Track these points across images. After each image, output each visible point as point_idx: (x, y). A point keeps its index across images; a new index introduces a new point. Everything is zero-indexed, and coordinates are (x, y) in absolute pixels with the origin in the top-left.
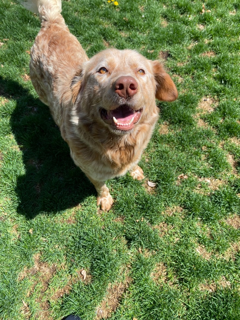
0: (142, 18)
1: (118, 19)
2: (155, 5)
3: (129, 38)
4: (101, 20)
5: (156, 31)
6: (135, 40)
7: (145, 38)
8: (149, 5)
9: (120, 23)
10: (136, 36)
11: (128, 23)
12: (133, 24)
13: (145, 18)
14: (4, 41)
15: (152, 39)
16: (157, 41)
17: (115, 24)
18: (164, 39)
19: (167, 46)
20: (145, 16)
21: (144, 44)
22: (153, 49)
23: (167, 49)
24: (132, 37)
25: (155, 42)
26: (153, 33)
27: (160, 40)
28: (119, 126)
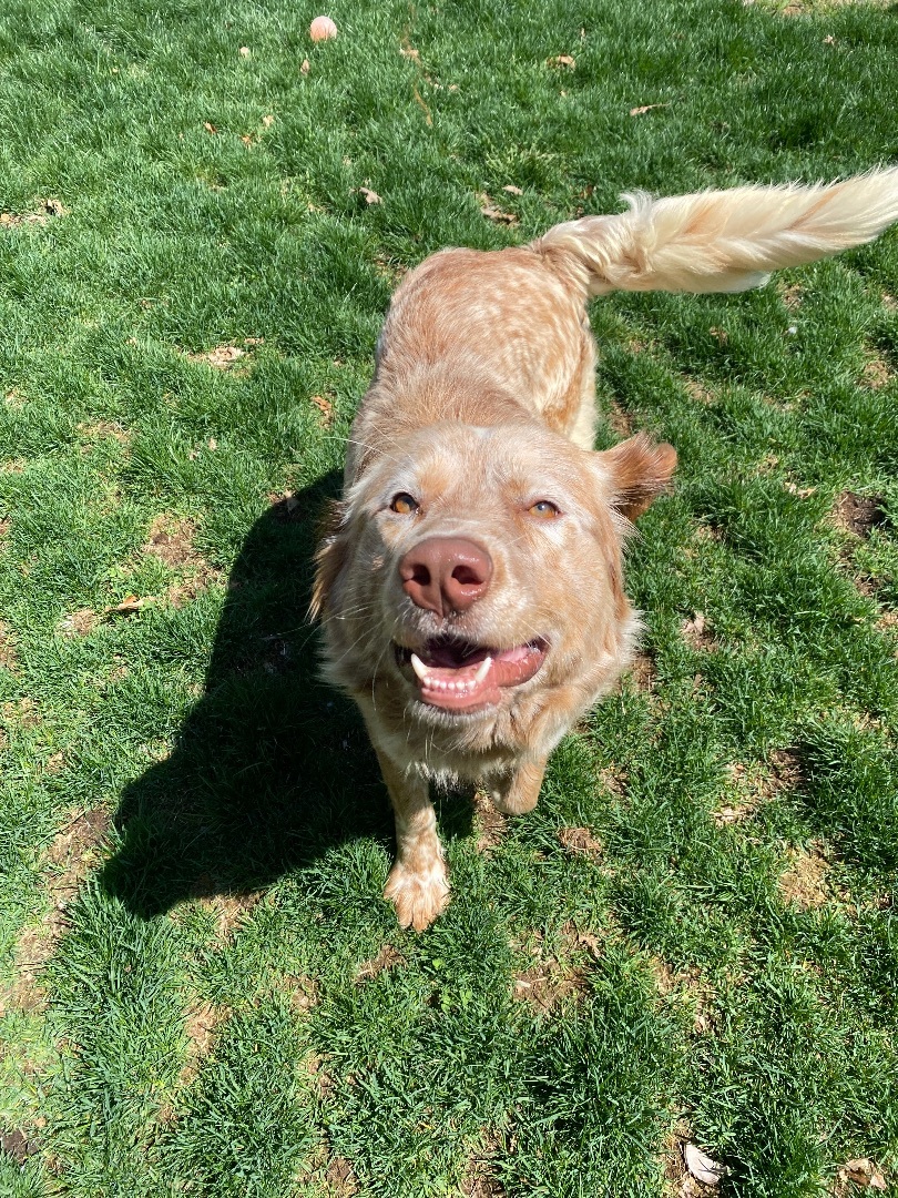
0: (789, 338)
1: (688, 329)
2: (848, 292)
3: (719, 412)
4: (620, 319)
5: (837, 401)
6: (746, 426)
7: (785, 425)
8: (826, 287)
9: (691, 344)
10: (748, 409)
11: (725, 351)
12: (748, 357)
13: (801, 338)
14: (247, 346)
15: (816, 434)
16: (833, 447)
17: (673, 344)
18: (867, 444)
19: (873, 476)
20: (800, 329)
21: (777, 448)
22: (815, 477)
23: (873, 489)
24: (731, 412)
25: (824, 451)
26: (822, 408)
27: (850, 445)
28: (432, 689)
